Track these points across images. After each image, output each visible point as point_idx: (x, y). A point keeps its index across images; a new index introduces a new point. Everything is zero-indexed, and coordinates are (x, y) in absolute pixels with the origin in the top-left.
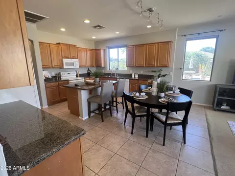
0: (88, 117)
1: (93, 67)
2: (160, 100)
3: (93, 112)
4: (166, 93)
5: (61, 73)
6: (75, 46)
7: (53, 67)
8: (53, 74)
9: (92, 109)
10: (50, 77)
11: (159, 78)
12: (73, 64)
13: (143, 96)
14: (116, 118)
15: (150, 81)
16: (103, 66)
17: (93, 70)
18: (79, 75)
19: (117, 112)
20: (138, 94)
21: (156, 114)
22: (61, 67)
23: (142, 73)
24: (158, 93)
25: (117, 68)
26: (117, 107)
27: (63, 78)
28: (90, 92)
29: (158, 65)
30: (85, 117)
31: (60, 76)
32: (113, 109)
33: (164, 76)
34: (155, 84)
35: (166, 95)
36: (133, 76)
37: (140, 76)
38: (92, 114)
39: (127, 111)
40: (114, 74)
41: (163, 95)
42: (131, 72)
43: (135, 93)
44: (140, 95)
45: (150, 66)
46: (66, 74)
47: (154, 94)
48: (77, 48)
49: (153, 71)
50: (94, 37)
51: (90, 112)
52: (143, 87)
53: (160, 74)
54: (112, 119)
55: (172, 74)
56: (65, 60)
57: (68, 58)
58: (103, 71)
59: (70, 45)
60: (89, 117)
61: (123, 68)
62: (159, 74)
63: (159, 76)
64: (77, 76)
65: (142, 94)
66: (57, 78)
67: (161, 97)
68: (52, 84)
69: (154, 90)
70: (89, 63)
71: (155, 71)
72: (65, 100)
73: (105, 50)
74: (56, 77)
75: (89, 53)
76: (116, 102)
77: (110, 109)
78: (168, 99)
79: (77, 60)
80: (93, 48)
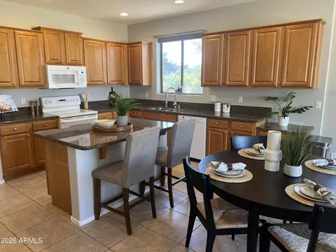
0: (93, 218)
1: (123, 84)
2: (289, 190)
3: (106, 205)
4: (308, 164)
5: (43, 100)
6: (78, 35)
7: (21, 86)
8: (24, 103)
9: (104, 196)
10: (15, 108)
11: (284, 116)
12: (72, 79)
13: (239, 174)
14: (167, 225)
15: (260, 123)
16: (145, 83)
18: (86, 106)
20: (223, 167)
21: (277, 229)
22: (43, 85)
23: (240, 101)
24: (282, 164)
25: (179, 90)
26: (170, 192)
27: (48, 111)
29: (285, 82)
30: (85, 216)
31: (41, 107)
33: (300, 111)
34: (275, 137)
35: (308, 173)
36: (218, 109)
37: (235, 109)
38: (104, 212)
39: (194, 212)
41: (297, 171)
42: (213, 99)
43: (215, 163)
44: (230, 169)
45: (263, 84)
46: (54, 101)
47: (272, 167)
48: (84, 39)
49: (269, 99)
50: (124, 14)
51: (98, 205)
52: (241, 141)
53: (288, 107)
54: (155, 226)
55: (322, 105)
56: (52, 70)
57: (60, 63)
58: (147, 96)
59: (64, 32)
60: (96, 219)
61: (193, 87)
62: (284, 105)
63: (285, 112)
64: (82, 106)
65: (236, 166)
66: (32, 112)
67: (290, 180)
68: (16, 127)
69: (272, 156)
70: (112, 76)
71: (275, 99)
73: (150, 45)
74: (29, 108)
75: (112, 52)
77: (151, 198)
78: (316, 188)
79: (83, 69)
80: (125, 39)
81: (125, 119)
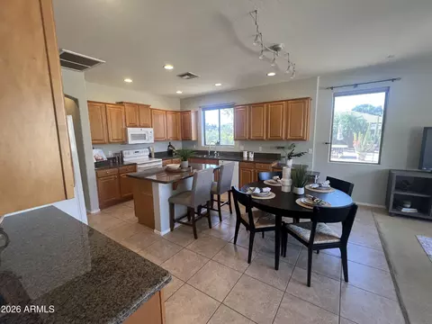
0: (169, 230)
1: (177, 140)
2: (298, 201)
3: (178, 220)
4: (307, 187)
5: (124, 152)
6: (148, 106)
7: (110, 143)
8: (111, 154)
9: (176, 216)
10: (105, 159)
11: (289, 159)
12: (143, 137)
13: (266, 194)
14: (219, 232)
15: (274, 164)
16: (194, 138)
17: (178, 146)
18: (153, 156)
19: (221, 220)
20: (257, 190)
21: (292, 226)
22: (124, 142)
23: (260, 150)
24: (292, 187)
25: (218, 143)
26: (219, 211)
27: (127, 160)
28: (174, 186)
29: (289, 137)
30: (165, 230)
31: (122, 157)
32: (214, 215)
33: (299, 155)
34: (287, 171)
35: (307, 191)
36: (245, 156)
37: (256, 155)
38: (177, 225)
39: (240, 220)
40: (212, 153)
41: (301, 191)
42: (242, 148)
43: (252, 188)
44: (262, 192)
45: (275, 138)
46: (132, 153)
47: (286, 189)
48: (152, 109)
49: (278, 148)
50: (179, 92)
51: (173, 221)
52: (265, 175)
53: (292, 153)
54: (212, 234)
55: (312, 151)
56: (131, 131)
57: (136, 126)
58: (195, 148)
59: (138, 105)
60: (172, 230)
61: (228, 141)
62: (289, 151)
63: (290, 157)
64: (150, 156)
65: (265, 189)
66: (117, 160)
67: (297, 196)
68: (108, 171)
69: (286, 183)
70: (170, 135)
71: (283, 148)
72: (130, 198)
73: (196, 113)
74: (114, 158)
75: (170, 117)
76: (219, 201)
77: (208, 215)
78: (313, 199)
79: (151, 130)
80: (178, 108)
81: (186, 163)
